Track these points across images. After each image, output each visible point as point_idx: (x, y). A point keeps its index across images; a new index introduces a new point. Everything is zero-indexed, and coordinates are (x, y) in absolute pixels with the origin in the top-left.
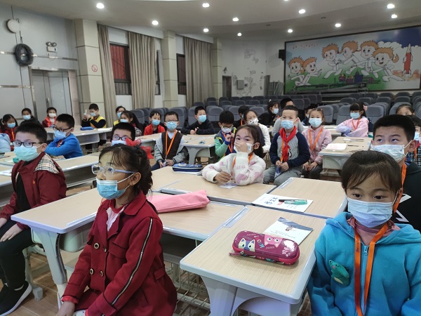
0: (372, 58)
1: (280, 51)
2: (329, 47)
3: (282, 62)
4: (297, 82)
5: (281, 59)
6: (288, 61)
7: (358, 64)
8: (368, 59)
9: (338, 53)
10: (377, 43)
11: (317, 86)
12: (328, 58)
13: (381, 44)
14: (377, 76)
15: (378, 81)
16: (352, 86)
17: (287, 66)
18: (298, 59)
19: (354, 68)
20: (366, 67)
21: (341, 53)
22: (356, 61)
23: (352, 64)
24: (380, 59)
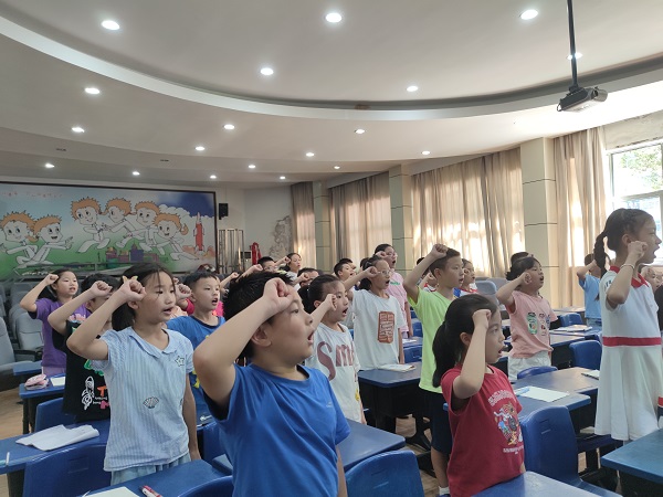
0: (154, 226)
2: (84, 202)
7: (133, 233)
8: (148, 227)
9: (101, 213)
10: (158, 207)
12: (83, 220)
13: (163, 208)
14: (162, 253)
15: (165, 260)
18: (24, 217)
20: (147, 239)
21: (105, 214)
22: (131, 229)
23: (125, 232)
24: (164, 228)
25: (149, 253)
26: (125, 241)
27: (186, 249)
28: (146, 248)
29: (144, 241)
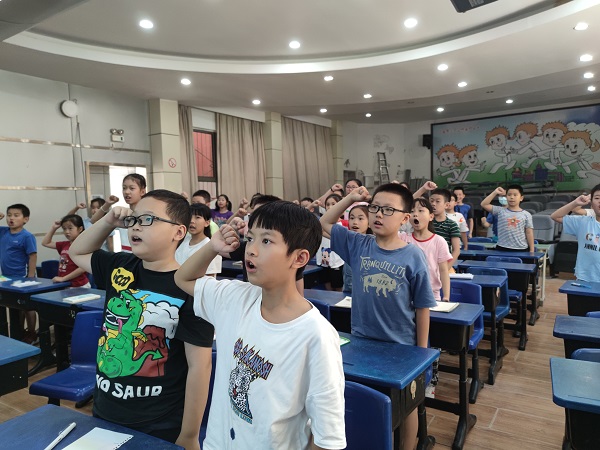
0: (559, 146)
1: (425, 136)
2: (496, 131)
3: (428, 151)
4: (450, 180)
5: (426, 148)
6: (435, 150)
8: (554, 147)
9: (509, 138)
10: (565, 125)
11: (480, 185)
12: (495, 146)
13: (572, 126)
14: (568, 171)
15: (571, 178)
16: (533, 185)
17: (435, 157)
18: (451, 147)
20: (552, 158)
21: (513, 138)
22: (537, 149)
27: (596, 166)
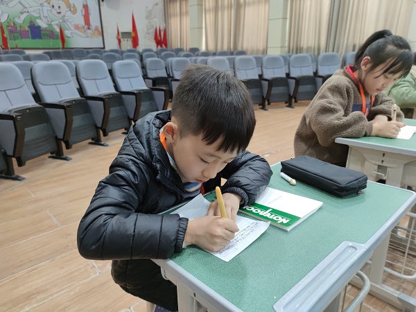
0: (46, 4)
7: (30, 10)
8: (42, 5)
14: (57, 29)
19: (25, 15)
20: (42, 16)
23: (20, 8)
24: (56, 7)
25: (45, 30)
26: (23, 17)
27: (77, 27)
28: (43, 24)
29: (39, 18)
